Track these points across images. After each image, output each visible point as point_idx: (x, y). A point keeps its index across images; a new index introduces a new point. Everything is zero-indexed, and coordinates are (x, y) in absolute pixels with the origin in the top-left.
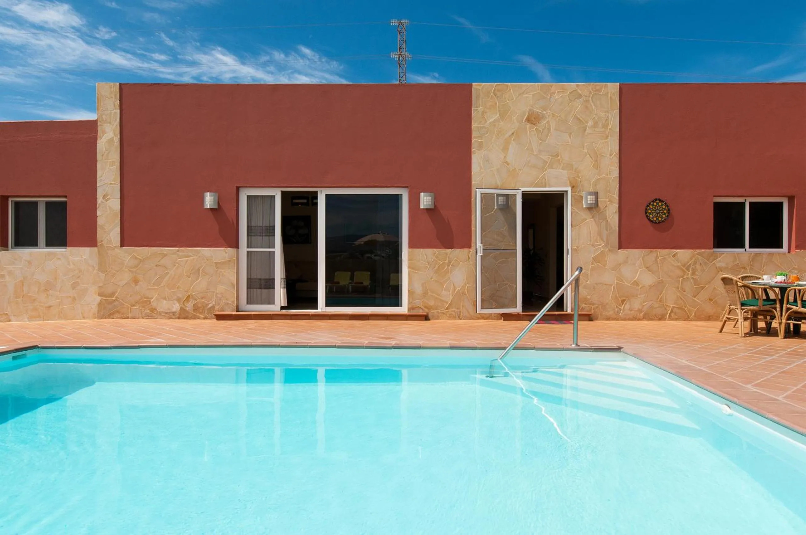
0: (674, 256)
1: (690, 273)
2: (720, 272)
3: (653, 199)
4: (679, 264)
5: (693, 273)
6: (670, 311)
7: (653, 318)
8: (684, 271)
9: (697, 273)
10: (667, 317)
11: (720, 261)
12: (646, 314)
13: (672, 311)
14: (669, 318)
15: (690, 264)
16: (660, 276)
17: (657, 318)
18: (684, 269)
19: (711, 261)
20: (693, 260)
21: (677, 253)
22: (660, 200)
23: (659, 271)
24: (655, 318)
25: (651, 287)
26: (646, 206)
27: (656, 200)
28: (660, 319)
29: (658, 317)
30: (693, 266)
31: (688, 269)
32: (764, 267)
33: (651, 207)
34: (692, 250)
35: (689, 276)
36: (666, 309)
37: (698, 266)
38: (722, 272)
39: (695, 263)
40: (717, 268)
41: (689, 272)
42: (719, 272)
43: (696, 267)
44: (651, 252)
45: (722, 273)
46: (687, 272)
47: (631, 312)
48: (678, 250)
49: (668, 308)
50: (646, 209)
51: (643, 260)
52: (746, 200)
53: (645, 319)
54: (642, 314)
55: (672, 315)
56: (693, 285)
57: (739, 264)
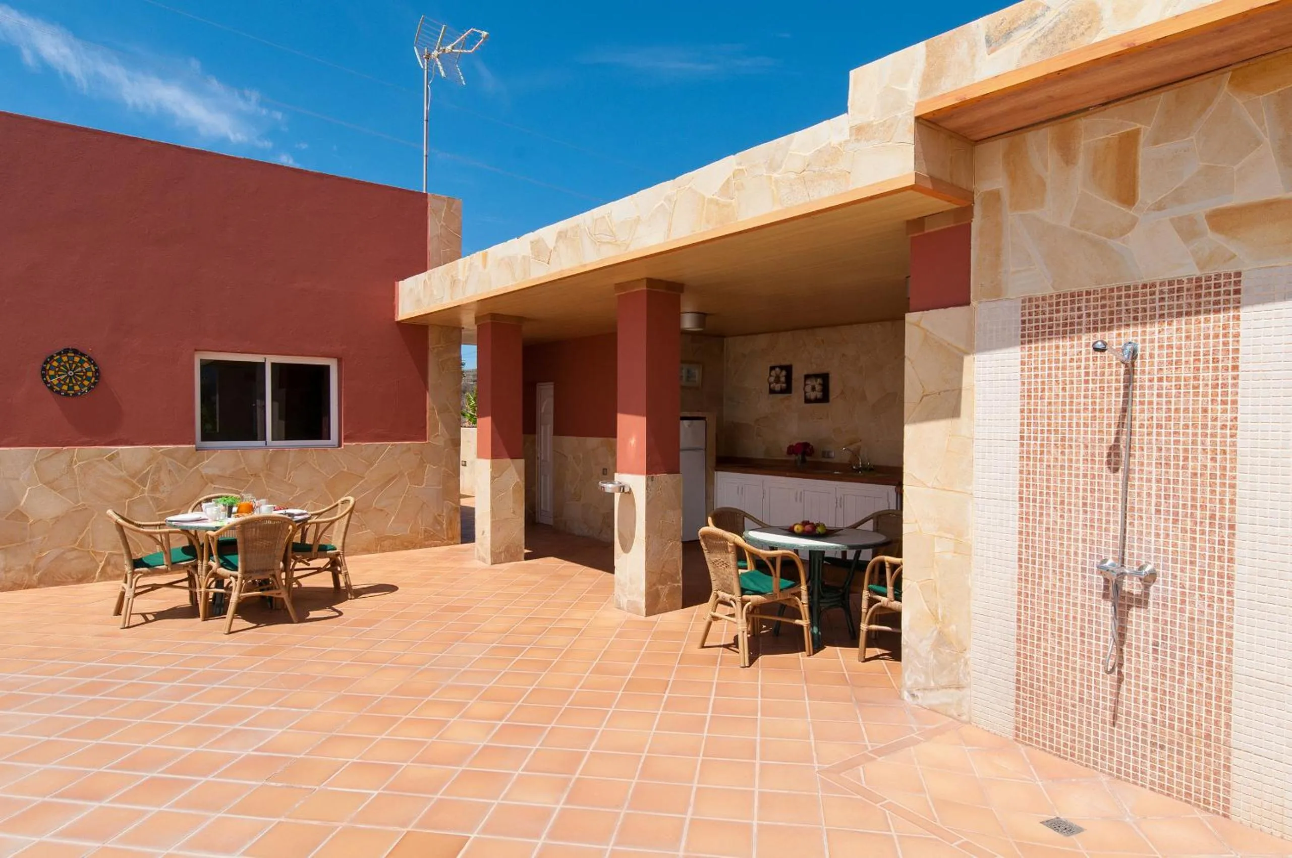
0: (110, 459)
1: (146, 488)
2: (210, 484)
3: (61, 348)
4: (124, 473)
5: (154, 489)
6: (103, 562)
7: (64, 580)
8: (133, 486)
9: (161, 488)
10: (97, 575)
11: (207, 466)
12: (46, 575)
13: (108, 563)
14: (100, 576)
15: (148, 473)
16: (80, 498)
17: (73, 578)
18: (134, 481)
19: (190, 464)
20: (154, 465)
21: (118, 453)
22: (76, 352)
23: (76, 488)
24: (66, 578)
25: (57, 519)
26: (43, 361)
27: (66, 351)
28: (80, 581)
29: (75, 576)
30: (154, 476)
31: (143, 481)
32: (290, 473)
33: (55, 364)
34: (152, 447)
35: (146, 494)
36: (93, 560)
37: (164, 476)
38: (212, 483)
39: (158, 470)
40: (202, 476)
41: (145, 486)
42: (207, 484)
43: (159, 477)
44: (58, 452)
45: (213, 486)
46: (142, 488)
47: (9, 575)
48: (120, 447)
49: (98, 559)
50: (44, 369)
51: (36, 469)
52: (265, 359)
53: (45, 584)
54: (38, 574)
55: (109, 569)
56: (154, 510)
57: (246, 469)
